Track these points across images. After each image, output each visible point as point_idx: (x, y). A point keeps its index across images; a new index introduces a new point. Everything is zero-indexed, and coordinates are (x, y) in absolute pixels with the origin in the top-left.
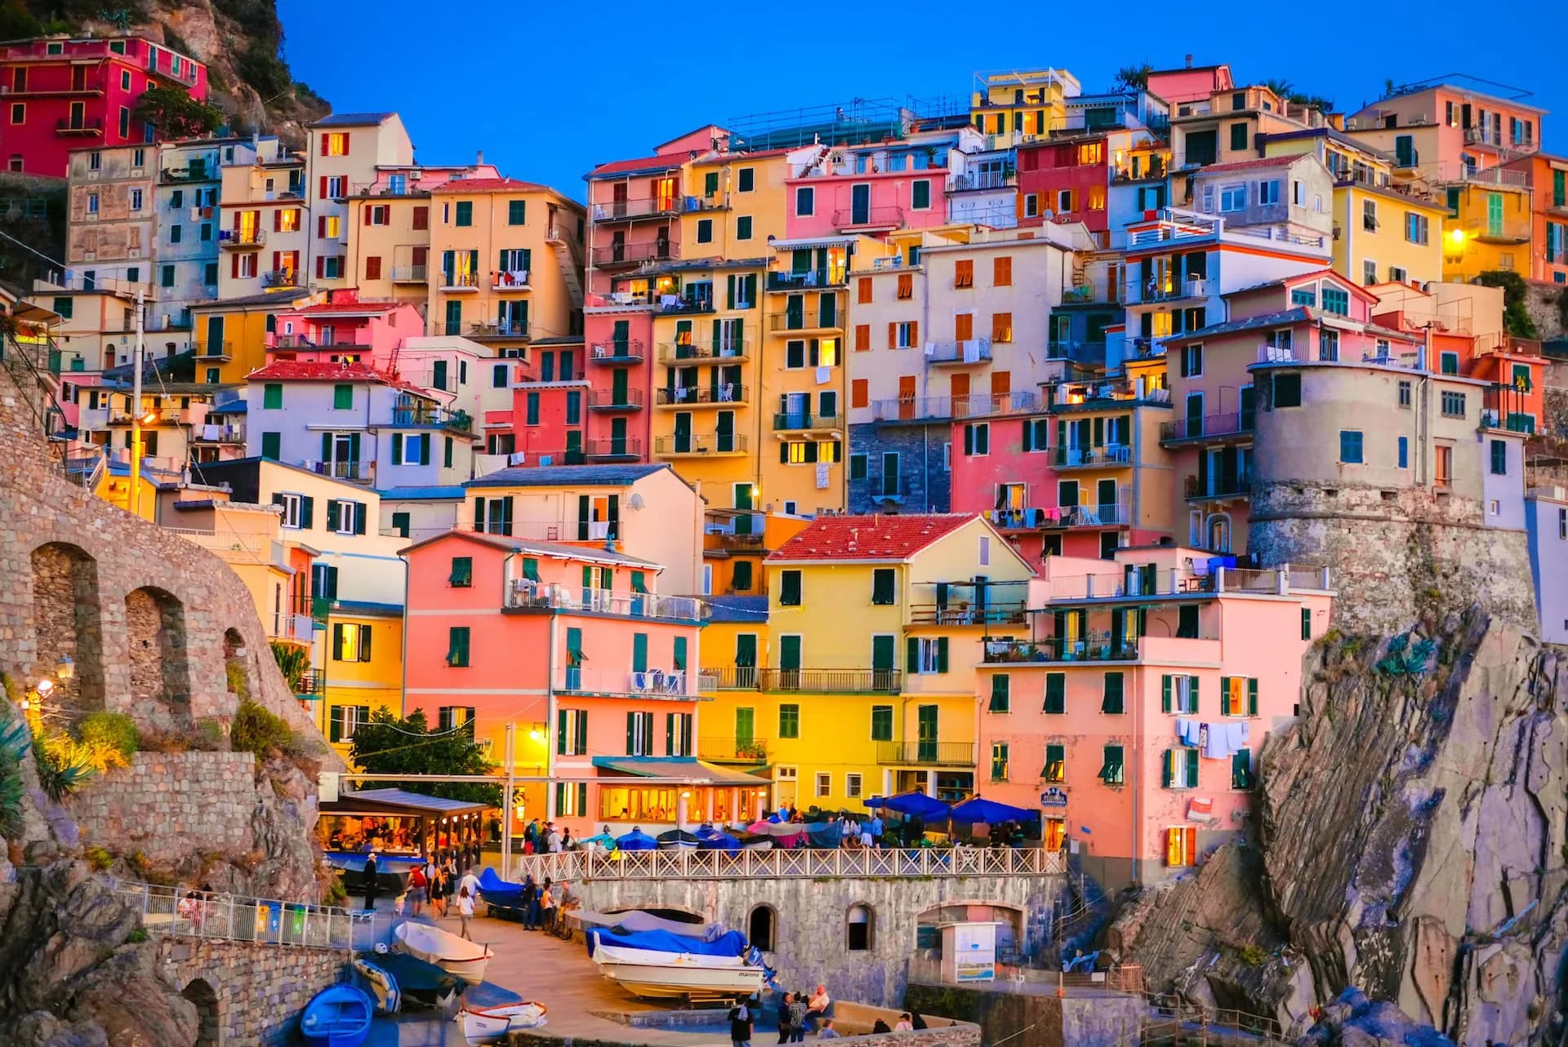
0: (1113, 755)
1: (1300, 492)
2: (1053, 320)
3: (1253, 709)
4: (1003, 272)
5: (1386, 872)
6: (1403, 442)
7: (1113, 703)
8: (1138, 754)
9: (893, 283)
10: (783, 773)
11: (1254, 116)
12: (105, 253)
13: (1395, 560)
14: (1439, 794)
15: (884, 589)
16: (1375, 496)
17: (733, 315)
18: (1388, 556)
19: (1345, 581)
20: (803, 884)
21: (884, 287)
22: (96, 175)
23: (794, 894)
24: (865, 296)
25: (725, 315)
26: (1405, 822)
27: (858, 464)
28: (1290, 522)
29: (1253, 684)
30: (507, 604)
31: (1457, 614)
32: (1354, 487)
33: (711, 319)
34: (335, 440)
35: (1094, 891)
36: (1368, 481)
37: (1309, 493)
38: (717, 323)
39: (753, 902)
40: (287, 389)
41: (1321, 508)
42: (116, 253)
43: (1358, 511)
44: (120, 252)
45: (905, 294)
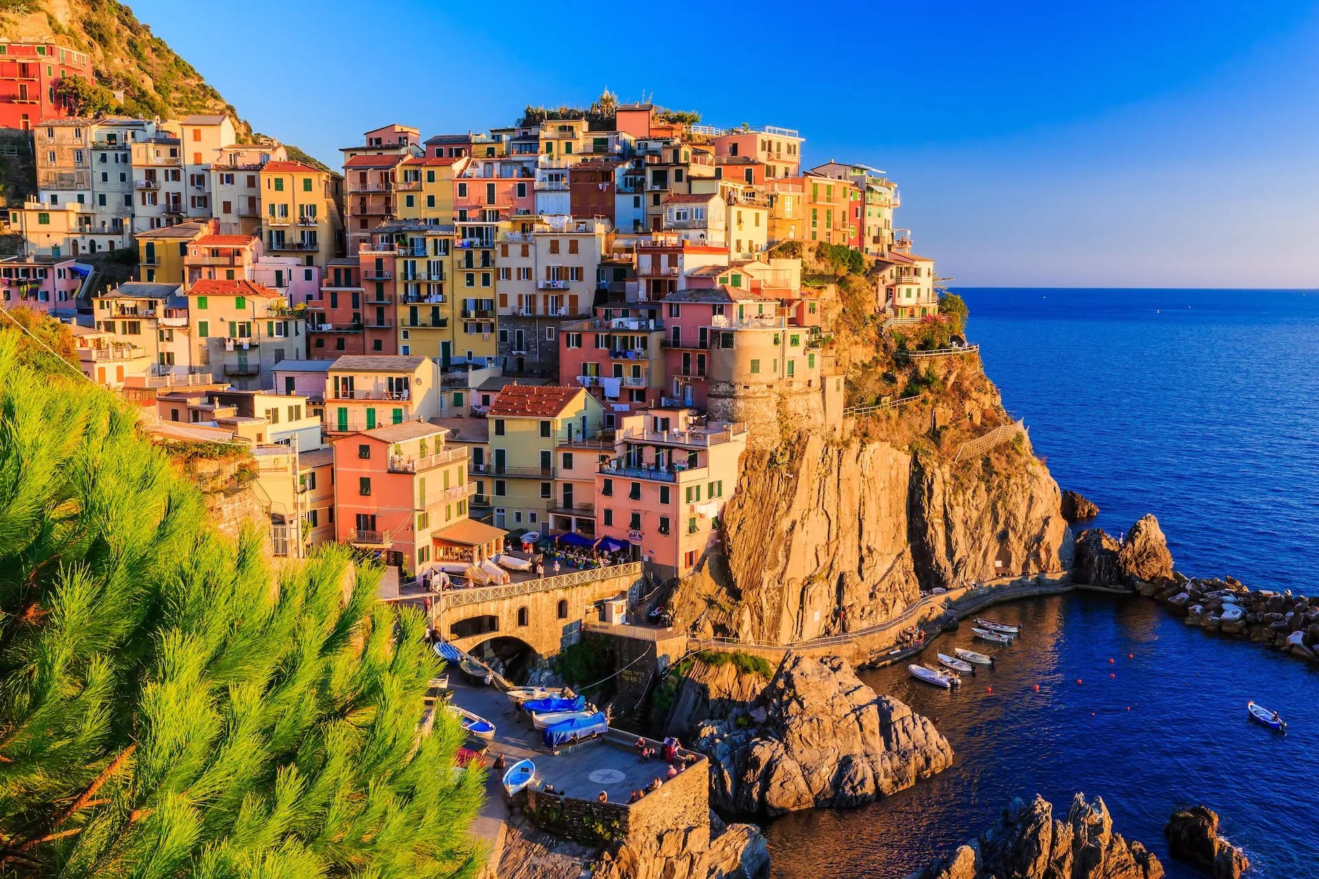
0: (665, 522)
1: (733, 386)
2: (598, 271)
3: (720, 494)
4: (574, 248)
5: (776, 562)
6: (775, 360)
7: (665, 499)
8: (677, 523)
9: (519, 249)
10: (498, 511)
11: (687, 165)
12: (62, 185)
13: (773, 415)
14: (794, 523)
15: (545, 429)
16: (765, 387)
17: (437, 259)
18: (770, 414)
19: (753, 426)
20: (539, 594)
21: (515, 250)
22: (52, 141)
23: (536, 600)
24: (505, 253)
25: (434, 259)
26: (783, 538)
27: (503, 336)
28: (728, 400)
29: (720, 483)
30: (389, 467)
31: (795, 434)
32: (755, 384)
33: (425, 260)
34: (237, 325)
35: (658, 581)
36: (762, 381)
37: (737, 388)
38: (429, 262)
39: (519, 606)
40: (210, 299)
41: (742, 394)
42: (68, 186)
43: (758, 395)
44: (72, 185)
45: (525, 253)
